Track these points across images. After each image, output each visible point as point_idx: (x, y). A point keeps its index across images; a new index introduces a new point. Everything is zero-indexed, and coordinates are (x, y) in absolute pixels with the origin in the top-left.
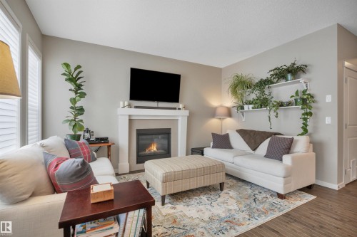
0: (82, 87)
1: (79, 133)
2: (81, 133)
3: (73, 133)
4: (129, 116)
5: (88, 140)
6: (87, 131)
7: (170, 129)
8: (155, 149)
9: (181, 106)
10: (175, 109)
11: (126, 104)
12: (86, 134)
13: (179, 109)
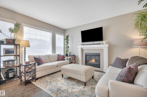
0: (68, 41)
1: (67, 53)
4: (81, 48)
5: (70, 55)
6: (70, 53)
7: (100, 54)
13: (103, 44)
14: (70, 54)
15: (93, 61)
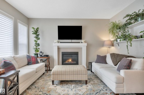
0: (39, 36)
1: (37, 53)
2: (39, 53)
3: (35, 53)
4: (58, 46)
5: (41, 56)
6: (41, 52)
7: (78, 52)
8: (71, 61)
9: (83, 41)
10: (79, 43)
11: (57, 41)
12: (40, 53)
13: (82, 43)
14: (41, 54)
15: (70, 60)
